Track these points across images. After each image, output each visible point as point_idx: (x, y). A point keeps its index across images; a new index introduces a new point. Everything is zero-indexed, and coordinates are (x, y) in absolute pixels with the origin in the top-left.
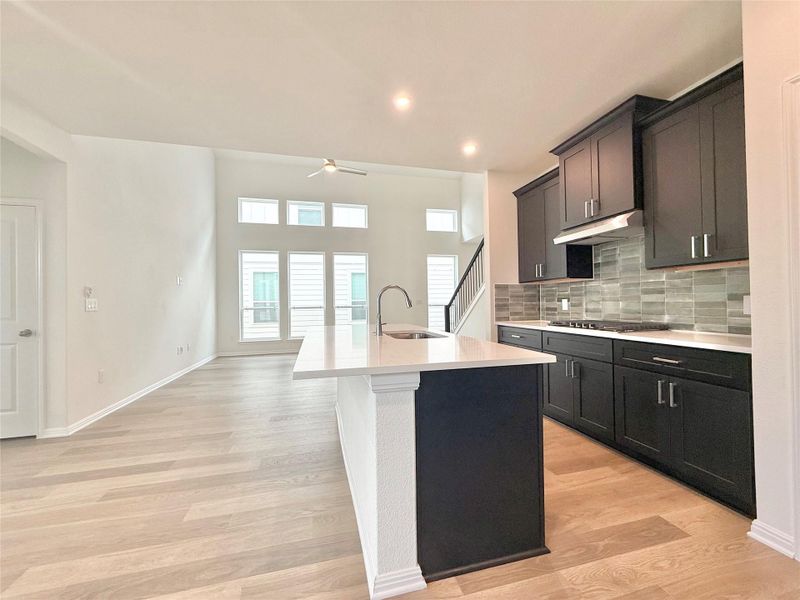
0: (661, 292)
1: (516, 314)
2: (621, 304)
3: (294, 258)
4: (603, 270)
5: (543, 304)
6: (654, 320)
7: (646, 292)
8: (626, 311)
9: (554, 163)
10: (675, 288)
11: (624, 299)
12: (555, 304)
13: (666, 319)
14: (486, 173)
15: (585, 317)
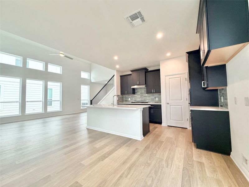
0: (146, 97)
1: (121, 101)
2: (140, 99)
3: (28, 81)
4: (137, 93)
5: (124, 99)
6: (145, 101)
7: (144, 97)
8: (141, 100)
9: (130, 73)
10: (148, 96)
11: (141, 98)
12: (127, 99)
13: (147, 101)
14: (116, 71)
15: (134, 101)
